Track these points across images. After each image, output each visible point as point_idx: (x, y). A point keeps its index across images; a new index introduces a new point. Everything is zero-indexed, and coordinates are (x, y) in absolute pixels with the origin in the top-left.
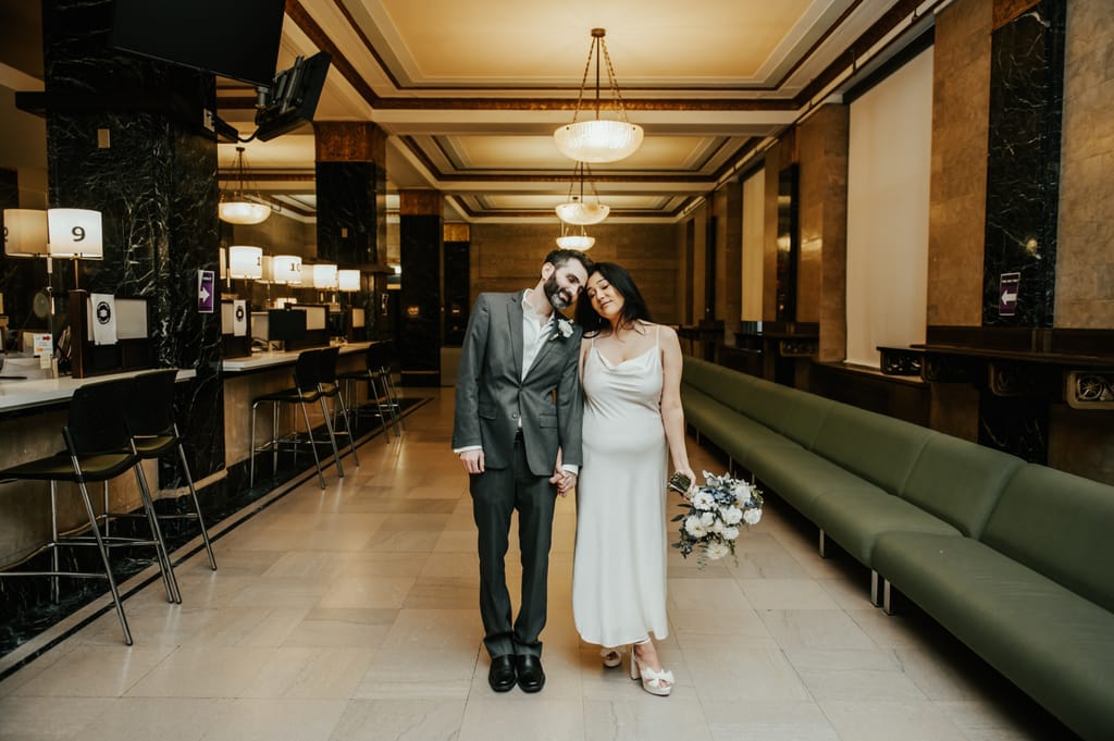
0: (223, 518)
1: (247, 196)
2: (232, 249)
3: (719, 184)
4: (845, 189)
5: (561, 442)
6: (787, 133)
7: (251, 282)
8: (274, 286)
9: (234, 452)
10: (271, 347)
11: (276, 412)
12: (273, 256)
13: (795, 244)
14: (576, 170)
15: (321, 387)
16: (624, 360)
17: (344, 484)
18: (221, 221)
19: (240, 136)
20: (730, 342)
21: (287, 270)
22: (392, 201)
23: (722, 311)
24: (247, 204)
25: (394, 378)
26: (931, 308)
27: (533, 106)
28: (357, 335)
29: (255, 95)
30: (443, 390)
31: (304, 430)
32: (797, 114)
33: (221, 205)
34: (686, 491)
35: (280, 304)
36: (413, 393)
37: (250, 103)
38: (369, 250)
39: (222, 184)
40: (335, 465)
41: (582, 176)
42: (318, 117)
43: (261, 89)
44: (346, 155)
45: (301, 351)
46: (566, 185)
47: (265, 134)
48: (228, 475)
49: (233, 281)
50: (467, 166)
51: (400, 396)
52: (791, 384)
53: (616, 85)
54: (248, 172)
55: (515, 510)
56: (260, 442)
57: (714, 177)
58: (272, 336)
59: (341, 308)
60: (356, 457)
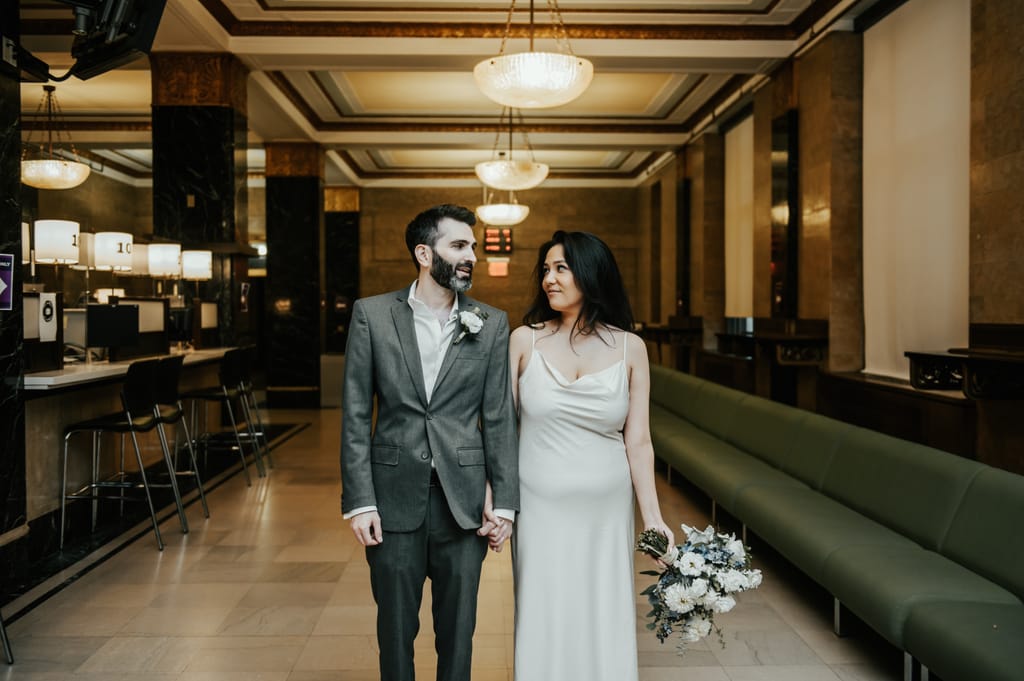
0: (23, 592)
1: (58, 152)
2: (38, 224)
3: (693, 136)
4: (858, 144)
6: (782, 69)
7: (63, 268)
8: (94, 273)
9: (38, 500)
10: (90, 356)
11: (97, 445)
12: (94, 233)
13: (796, 215)
14: (502, 117)
15: (158, 411)
16: (577, 378)
17: (189, 543)
18: (24, 185)
19: (52, 72)
20: (710, 345)
21: (113, 251)
22: (256, 157)
23: (699, 304)
24: (58, 162)
25: (258, 396)
26: (974, 300)
27: (446, 32)
28: (207, 339)
29: (73, 17)
30: (324, 414)
31: (135, 470)
32: (795, 45)
33: (24, 164)
35: (103, 296)
36: (285, 417)
37: (67, 27)
38: (224, 224)
39: (25, 134)
40: (176, 517)
41: (510, 125)
42: (157, 46)
43: (80, 10)
44: (194, 97)
45: (132, 362)
46: (491, 135)
47: (85, 69)
48: (30, 532)
49: (39, 267)
50: (356, 111)
51: (265, 421)
52: (792, 402)
53: (556, 5)
54: (59, 119)
55: (427, 578)
56: (74, 487)
57: (686, 127)
58: (91, 341)
59: (186, 302)
60: (205, 506)
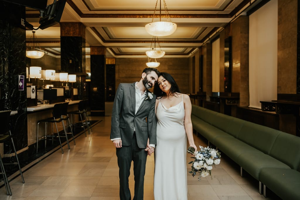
0: (27, 164)
1: (36, 49)
2: (31, 68)
3: (204, 44)
4: (247, 46)
5: (149, 136)
6: (227, 26)
7: (37, 79)
8: (45, 81)
9: (31, 141)
10: (44, 102)
11: (46, 126)
12: (45, 70)
13: (231, 65)
14: (153, 39)
15: (62, 117)
16: (171, 107)
17: (70, 152)
18: (27, 57)
19: (34, 28)
20: (208, 99)
21: (50, 75)
22: (88, 50)
23: (205, 88)
24: (36, 51)
25: (88, 113)
26: (279, 87)
27: (138, 16)
28: (75, 98)
29: (39, 13)
30: (106, 117)
31: (56, 132)
32: (231, 19)
33: (27, 52)
34: (194, 153)
35: (47, 87)
36: (95, 119)
37: (38, 16)
38: (79, 68)
39: (27, 44)
40: (67, 145)
41: (155, 41)
42: (61, 21)
43: (41, 11)
44: (71, 34)
45: (55, 104)
46: (150, 44)
47: (42, 27)
48: (29, 149)
49: (31, 79)
50: (114, 38)
51: (90, 120)
52: (230, 114)
53: (167, 9)
54: (36, 40)
55: (132, 161)
56: (40, 137)
57: (202, 41)
58: (45, 98)
59: (69, 88)
60: (74, 142)
